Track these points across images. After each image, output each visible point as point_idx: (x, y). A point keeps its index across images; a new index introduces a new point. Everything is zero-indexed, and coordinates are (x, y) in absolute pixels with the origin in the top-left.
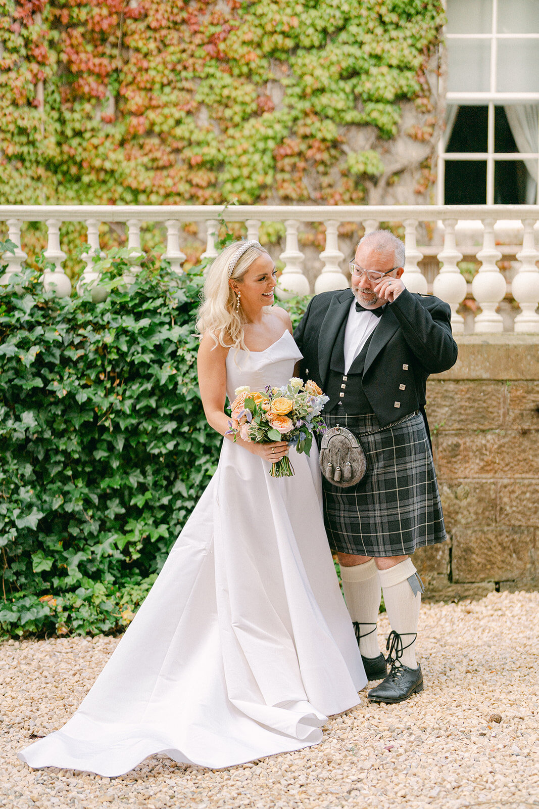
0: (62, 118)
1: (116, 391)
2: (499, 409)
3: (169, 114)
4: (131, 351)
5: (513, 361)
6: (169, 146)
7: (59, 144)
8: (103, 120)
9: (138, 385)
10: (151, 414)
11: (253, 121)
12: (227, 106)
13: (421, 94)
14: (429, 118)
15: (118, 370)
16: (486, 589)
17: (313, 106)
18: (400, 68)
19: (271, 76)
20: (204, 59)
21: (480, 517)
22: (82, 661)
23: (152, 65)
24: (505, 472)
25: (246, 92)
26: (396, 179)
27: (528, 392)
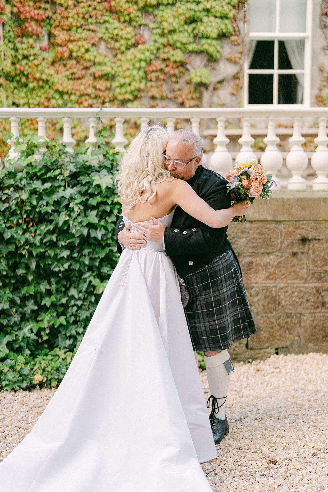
0: (15, 48)
1: (30, 230)
2: (278, 239)
3: (81, 45)
4: (39, 205)
5: (286, 208)
6: (81, 65)
7: (13, 64)
8: (41, 49)
9: (44, 226)
10: (53, 245)
11: (132, 50)
12: (116, 41)
13: (234, 33)
14: (239, 48)
15: (31, 217)
16: (270, 353)
17: (168, 41)
18: (221, 18)
19: (143, 22)
20: (102, 11)
21: (266, 308)
22: (5, 410)
23: (71, 15)
24: (281, 279)
25: (128, 32)
26: (219, 85)
27: (297, 228)
